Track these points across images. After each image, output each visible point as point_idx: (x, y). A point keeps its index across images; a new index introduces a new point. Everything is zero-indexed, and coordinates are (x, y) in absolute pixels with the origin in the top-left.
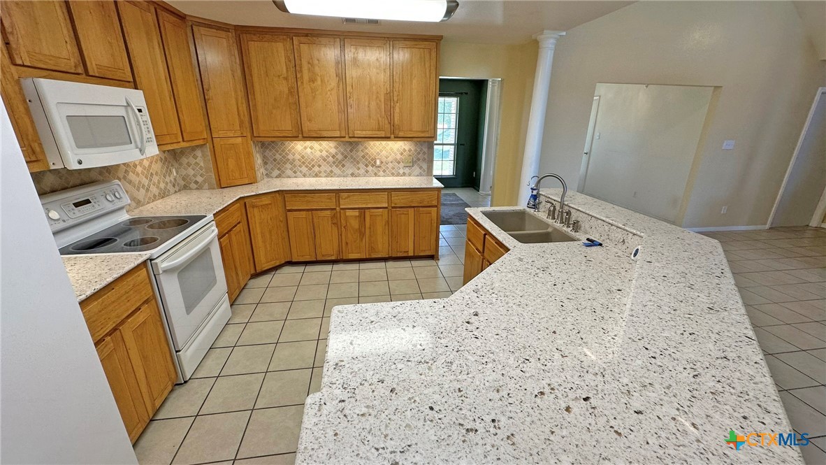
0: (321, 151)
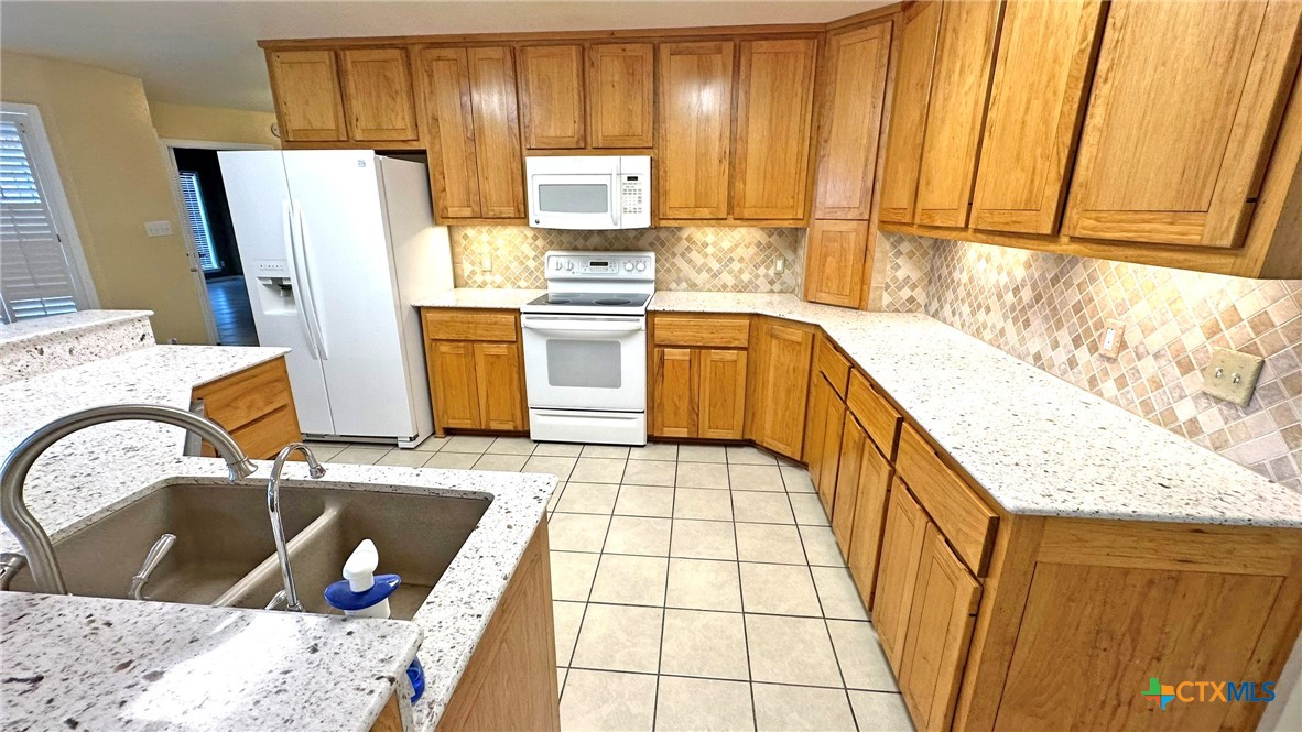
0: (1000, 269)
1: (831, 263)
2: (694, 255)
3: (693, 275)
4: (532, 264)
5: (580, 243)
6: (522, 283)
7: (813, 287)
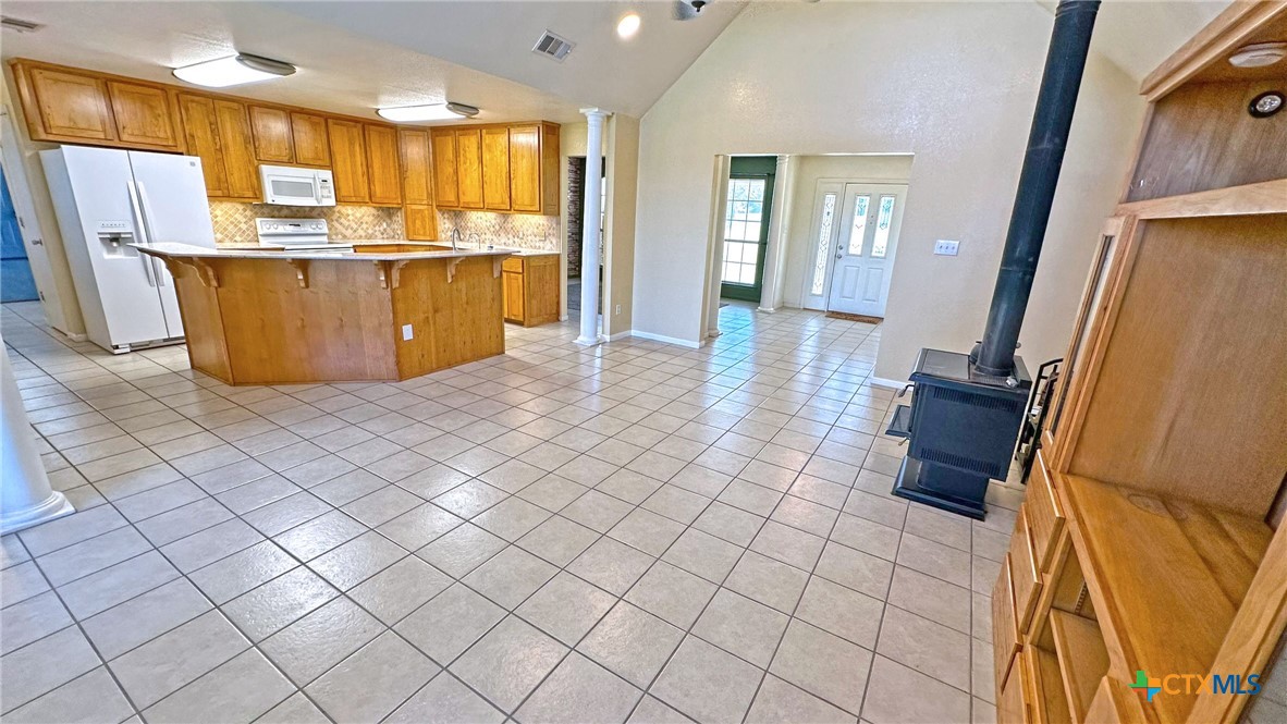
0: (487, 221)
1: (418, 223)
2: (342, 220)
3: (344, 231)
4: (244, 226)
5: (276, 213)
6: (238, 238)
7: (411, 233)
